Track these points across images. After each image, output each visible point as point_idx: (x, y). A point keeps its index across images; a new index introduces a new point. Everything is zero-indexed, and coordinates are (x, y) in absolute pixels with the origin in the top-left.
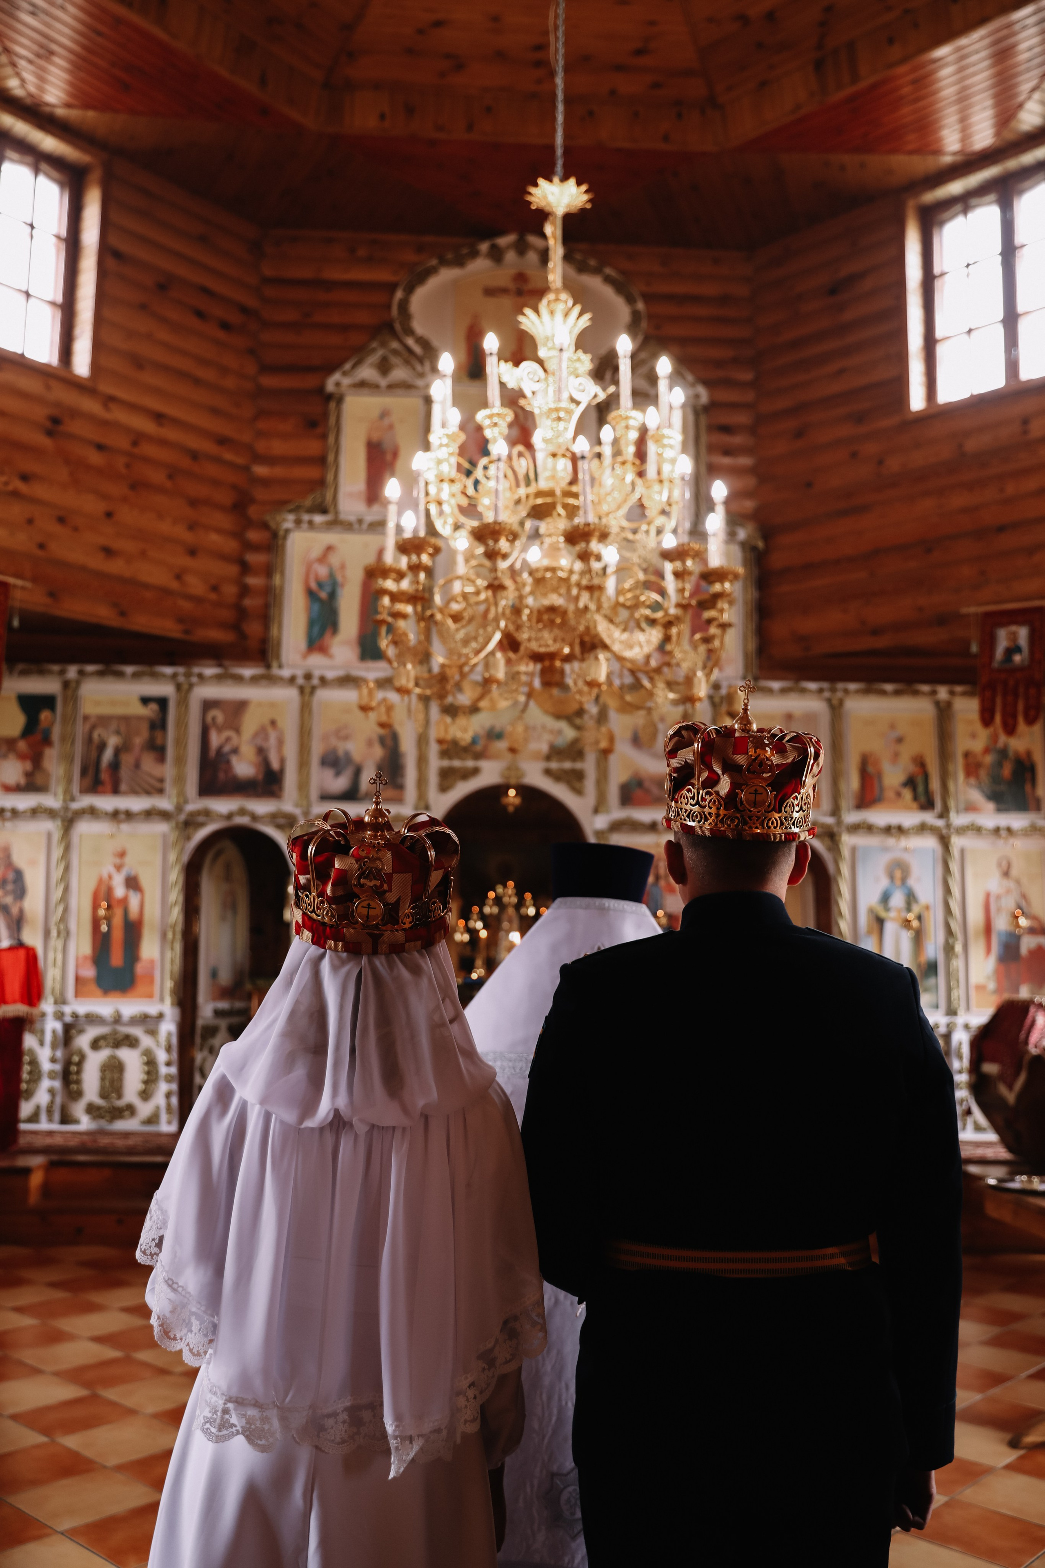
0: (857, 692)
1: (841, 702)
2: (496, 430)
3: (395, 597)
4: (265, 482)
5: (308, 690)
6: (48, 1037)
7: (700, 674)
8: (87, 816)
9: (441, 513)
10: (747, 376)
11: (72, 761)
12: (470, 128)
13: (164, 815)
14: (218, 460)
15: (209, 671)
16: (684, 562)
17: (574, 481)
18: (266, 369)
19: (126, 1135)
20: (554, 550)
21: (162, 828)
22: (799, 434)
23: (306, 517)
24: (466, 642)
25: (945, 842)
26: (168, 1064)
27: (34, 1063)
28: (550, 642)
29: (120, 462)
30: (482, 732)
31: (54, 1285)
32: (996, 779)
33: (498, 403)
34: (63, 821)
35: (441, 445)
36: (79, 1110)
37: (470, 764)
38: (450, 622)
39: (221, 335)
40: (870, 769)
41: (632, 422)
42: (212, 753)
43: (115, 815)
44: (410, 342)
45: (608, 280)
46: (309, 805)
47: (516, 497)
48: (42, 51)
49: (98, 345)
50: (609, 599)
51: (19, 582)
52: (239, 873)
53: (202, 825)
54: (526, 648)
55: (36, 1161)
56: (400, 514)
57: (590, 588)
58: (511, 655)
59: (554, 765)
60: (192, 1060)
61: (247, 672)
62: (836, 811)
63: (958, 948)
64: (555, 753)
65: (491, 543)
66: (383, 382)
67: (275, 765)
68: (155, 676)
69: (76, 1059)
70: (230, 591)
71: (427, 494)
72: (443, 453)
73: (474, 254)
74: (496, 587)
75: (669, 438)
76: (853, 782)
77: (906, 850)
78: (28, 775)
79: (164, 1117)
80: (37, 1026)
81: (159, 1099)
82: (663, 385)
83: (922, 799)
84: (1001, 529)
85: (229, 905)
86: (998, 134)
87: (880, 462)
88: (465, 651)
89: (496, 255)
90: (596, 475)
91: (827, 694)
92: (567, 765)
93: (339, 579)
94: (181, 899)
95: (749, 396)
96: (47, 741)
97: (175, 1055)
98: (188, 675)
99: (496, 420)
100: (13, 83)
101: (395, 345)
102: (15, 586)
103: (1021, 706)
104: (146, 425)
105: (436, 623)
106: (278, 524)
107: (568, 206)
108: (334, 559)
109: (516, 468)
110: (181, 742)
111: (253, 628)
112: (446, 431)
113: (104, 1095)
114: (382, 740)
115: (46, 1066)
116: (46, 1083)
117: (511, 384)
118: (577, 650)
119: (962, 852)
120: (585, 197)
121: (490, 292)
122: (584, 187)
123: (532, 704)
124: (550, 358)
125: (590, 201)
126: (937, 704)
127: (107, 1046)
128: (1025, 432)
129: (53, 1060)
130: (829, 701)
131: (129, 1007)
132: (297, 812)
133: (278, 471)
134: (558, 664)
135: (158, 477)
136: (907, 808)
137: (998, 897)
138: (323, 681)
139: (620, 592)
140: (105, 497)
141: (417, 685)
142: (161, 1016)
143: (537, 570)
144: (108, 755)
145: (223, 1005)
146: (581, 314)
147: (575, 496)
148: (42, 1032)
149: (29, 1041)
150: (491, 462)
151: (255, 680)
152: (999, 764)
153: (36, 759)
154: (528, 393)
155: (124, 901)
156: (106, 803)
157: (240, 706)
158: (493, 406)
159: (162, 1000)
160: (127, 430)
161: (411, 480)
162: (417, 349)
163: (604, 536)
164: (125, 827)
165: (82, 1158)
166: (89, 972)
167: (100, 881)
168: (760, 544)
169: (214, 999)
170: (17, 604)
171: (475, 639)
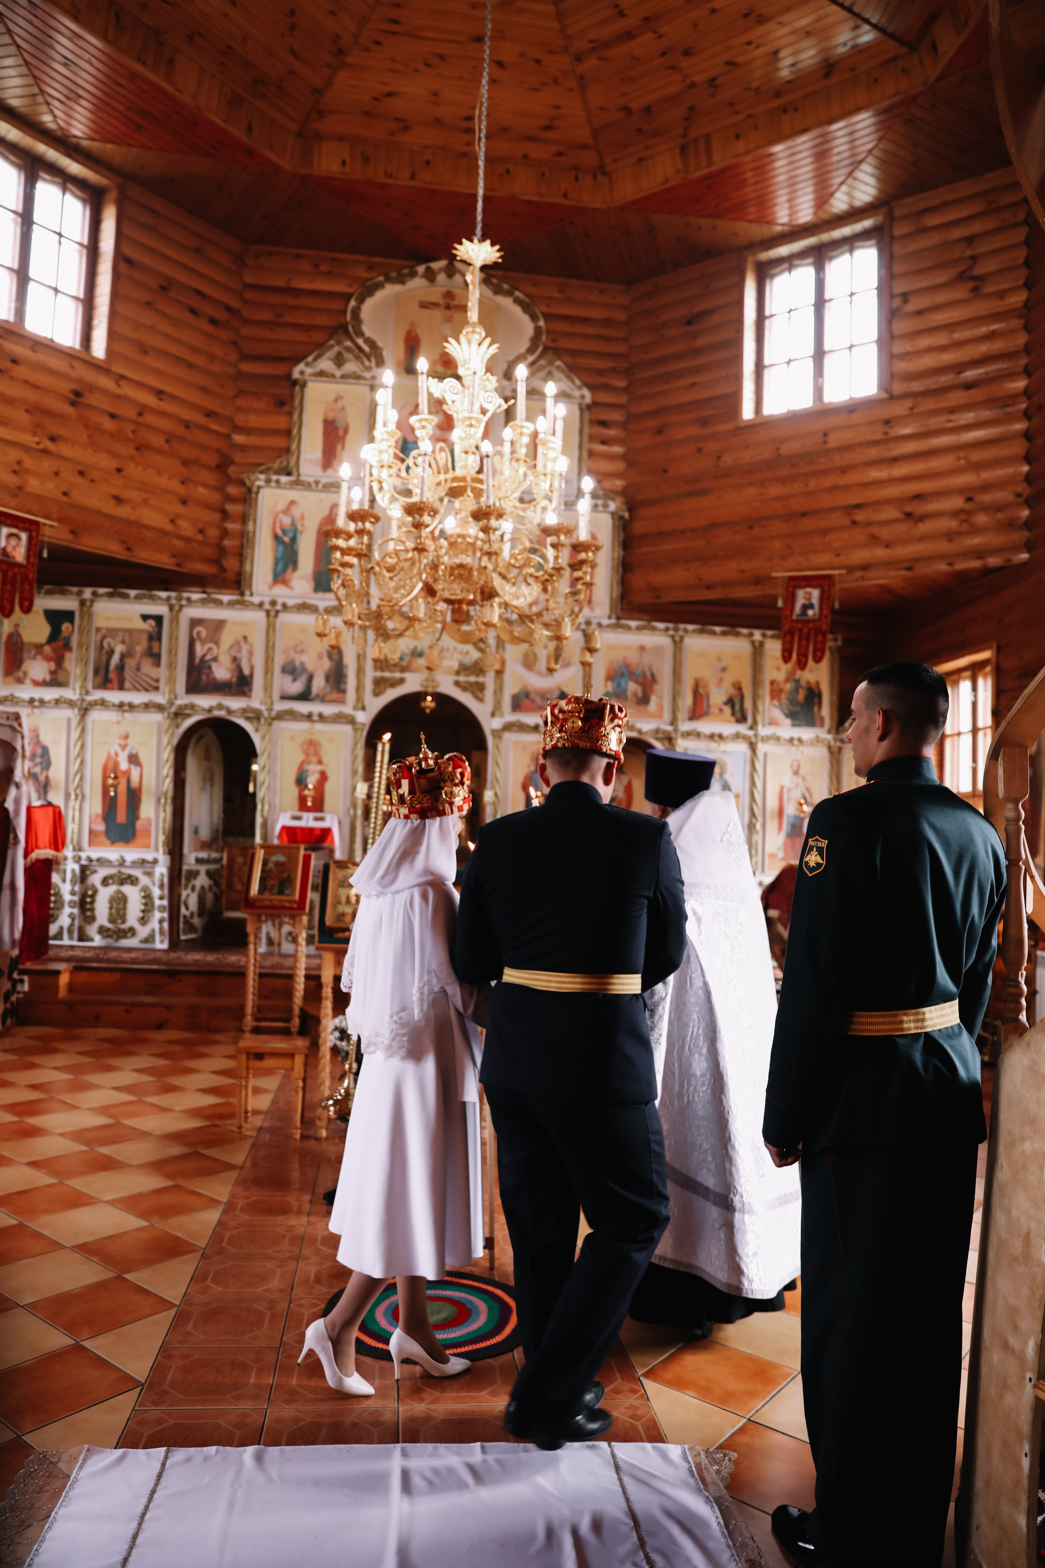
0: (694, 631)
1: (682, 639)
2: (424, 431)
3: (345, 552)
4: (243, 448)
5: (273, 614)
6: (69, 876)
7: (566, 619)
8: (99, 707)
9: (381, 488)
10: (622, 383)
11: (86, 663)
12: (412, 177)
13: (160, 708)
14: (206, 429)
15: (195, 596)
16: (558, 537)
17: (480, 471)
18: (246, 357)
19: (130, 950)
20: (464, 523)
21: (157, 717)
22: (659, 431)
23: (274, 477)
24: (396, 589)
25: (753, 747)
26: (161, 898)
27: (58, 894)
28: (458, 592)
29: (129, 428)
30: (407, 651)
31: (81, 1053)
32: (793, 702)
33: (426, 410)
34: (80, 709)
35: (383, 440)
36: (92, 930)
37: (398, 675)
38: (385, 572)
39: (210, 328)
40: (701, 690)
41: (525, 430)
42: (197, 661)
43: (121, 706)
44: (360, 341)
45: (517, 301)
46: (272, 703)
47: (438, 480)
48: (71, 95)
49: (112, 334)
50: (504, 560)
51: (48, 522)
52: (216, 753)
53: (189, 716)
54: (441, 596)
55: (61, 966)
56: (350, 488)
57: (489, 554)
58: (430, 599)
59: (462, 678)
60: (179, 896)
61: (226, 598)
62: (674, 722)
63: (758, 826)
64: (463, 669)
65: (417, 516)
66: (338, 373)
67: (246, 672)
68: (152, 598)
69: (90, 893)
70: (213, 533)
71: (371, 475)
72: (384, 446)
73: (413, 274)
74: (420, 550)
75: (553, 442)
76: (687, 700)
77: (724, 752)
78: (52, 673)
79: (158, 938)
80: (62, 867)
81: (154, 924)
82: (549, 402)
83: (738, 715)
84: (804, 514)
85: (208, 778)
86: (815, 213)
87: (719, 457)
88: (396, 596)
89: (430, 276)
90: (498, 467)
91: (671, 632)
92: (472, 679)
93: (299, 528)
94: (171, 772)
95: (623, 399)
96: (67, 647)
97: (166, 892)
98: (179, 599)
99: (424, 423)
100: (47, 118)
101: (348, 343)
102: (45, 524)
103: (811, 649)
104: (150, 400)
105: (375, 574)
106: (253, 482)
107: (485, 260)
108: (296, 512)
109: (438, 459)
110: (172, 652)
111: (231, 563)
112: (386, 429)
113: (112, 920)
114: (330, 656)
115: (67, 897)
116: (67, 910)
117: (437, 394)
118: (479, 598)
119: (765, 755)
120: (498, 254)
121: (424, 305)
122: (497, 247)
123: (445, 636)
124: (467, 376)
125: (501, 257)
126: (753, 642)
127: (113, 883)
128: (825, 442)
129: (73, 893)
130: (673, 637)
131: (131, 854)
132: (263, 708)
133: (253, 440)
134: (464, 607)
135: (158, 441)
136: (727, 721)
137: (789, 790)
138: (284, 606)
139: (512, 556)
140: (116, 456)
141: (359, 618)
142: (155, 861)
143: (451, 536)
144: (115, 659)
145: (204, 855)
146: (490, 345)
147: (481, 481)
148: (65, 871)
149: (55, 878)
150: (420, 455)
151: (231, 604)
152: (796, 690)
153: (59, 661)
154: (450, 403)
155: (128, 773)
156: (114, 696)
157: (220, 624)
158: (423, 413)
159: (157, 850)
160: (134, 402)
161: (359, 464)
162: (366, 348)
163: (500, 516)
164: (128, 716)
165: (95, 965)
166: (101, 827)
167: (109, 757)
168: (626, 515)
169: (196, 850)
170: (46, 539)
171: (404, 587)
